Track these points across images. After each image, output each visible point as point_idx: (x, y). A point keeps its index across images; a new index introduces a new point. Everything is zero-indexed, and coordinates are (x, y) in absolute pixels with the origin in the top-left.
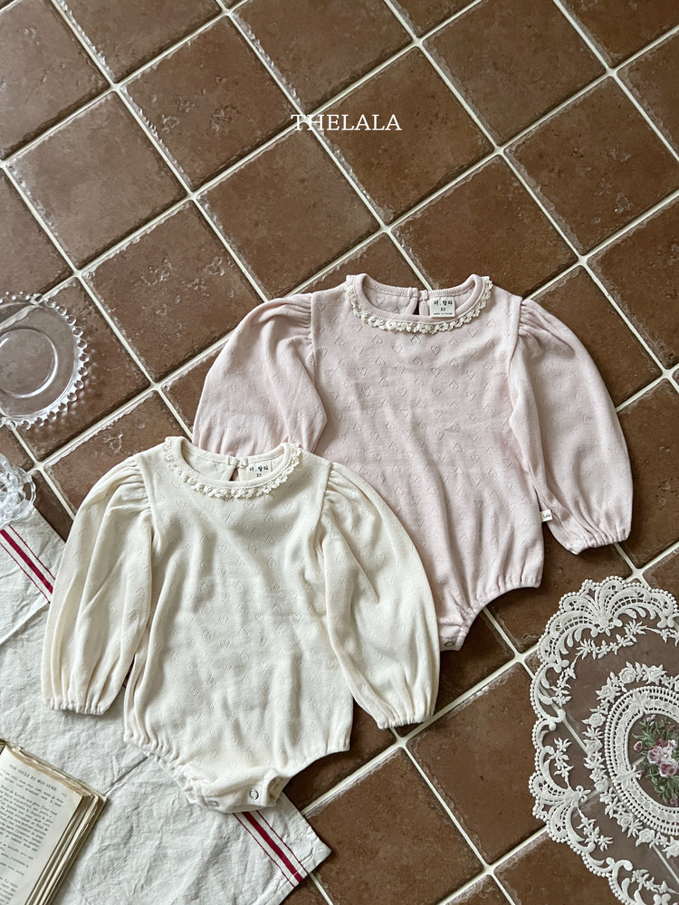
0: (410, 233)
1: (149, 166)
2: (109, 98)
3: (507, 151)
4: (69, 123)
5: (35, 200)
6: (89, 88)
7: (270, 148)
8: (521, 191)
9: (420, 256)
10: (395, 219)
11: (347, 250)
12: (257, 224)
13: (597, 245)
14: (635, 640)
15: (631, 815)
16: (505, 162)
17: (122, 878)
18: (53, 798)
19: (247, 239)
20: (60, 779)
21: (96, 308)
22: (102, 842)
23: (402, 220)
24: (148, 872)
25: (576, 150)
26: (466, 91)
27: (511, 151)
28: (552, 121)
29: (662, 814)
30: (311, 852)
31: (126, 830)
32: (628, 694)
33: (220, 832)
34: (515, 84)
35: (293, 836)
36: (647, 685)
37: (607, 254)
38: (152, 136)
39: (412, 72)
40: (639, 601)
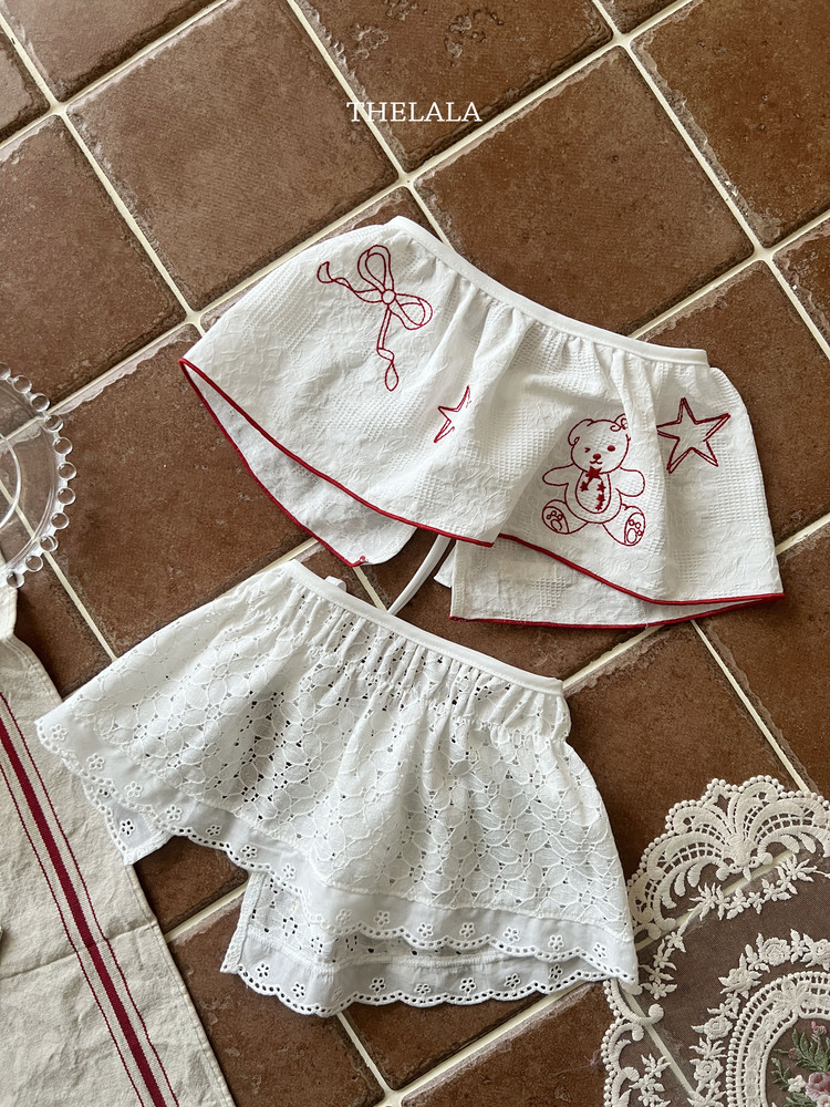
0: (810, 263)
1: (329, 120)
4: (183, 35)
5: (118, 179)
7: (556, 94)
10: (783, 237)
11: (691, 291)
12: (526, 239)
23: (796, 239)
38: (336, 64)
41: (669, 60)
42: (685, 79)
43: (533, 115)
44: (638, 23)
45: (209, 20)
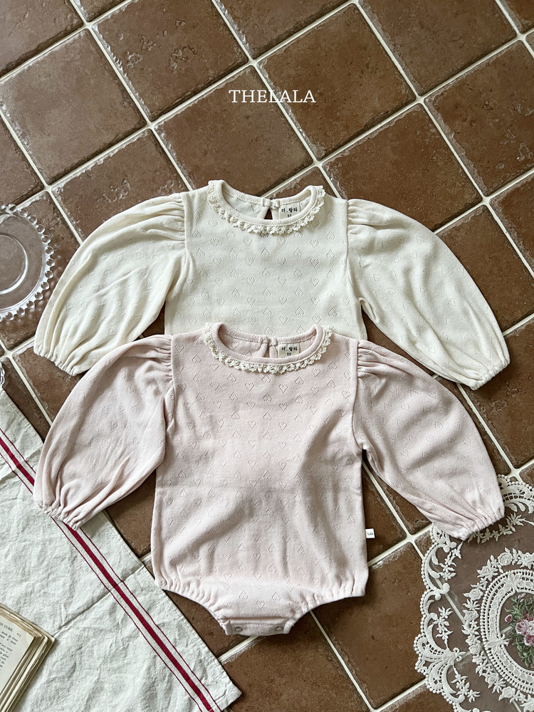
0: (338, 168)
1: (114, 97)
2: (82, 35)
3: (427, 100)
4: (46, 55)
5: (13, 122)
6: (64, 25)
7: (221, 87)
8: (437, 137)
9: (346, 189)
10: (326, 155)
11: (283, 180)
12: (206, 154)
13: (499, 188)
14: (514, 530)
15: (498, 675)
16: (425, 110)
17: (65, 705)
18: (10, 637)
19: (197, 166)
20: (17, 621)
21: (63, 219)
22: (50, 674)
23: (332, 157)
24: (87, 702)
25: (487, 103)
26: (394, 45)
27: (430, 101)
28: (467, 76)
29: (523, 676)
30: (225, 693)
31: (70, 666)
32: (504, 575)
33: (148, 673)
34: (438, 43)
35: (210, 679)
36: (521, 569)
37: (508, 196)
38: (118, 70)
39: (348, 25)
40: (520, 497)
41: (274, 73)
42: (281, 81)
43: (210, 96)
44: (260, 55)
45: (58, 47)
